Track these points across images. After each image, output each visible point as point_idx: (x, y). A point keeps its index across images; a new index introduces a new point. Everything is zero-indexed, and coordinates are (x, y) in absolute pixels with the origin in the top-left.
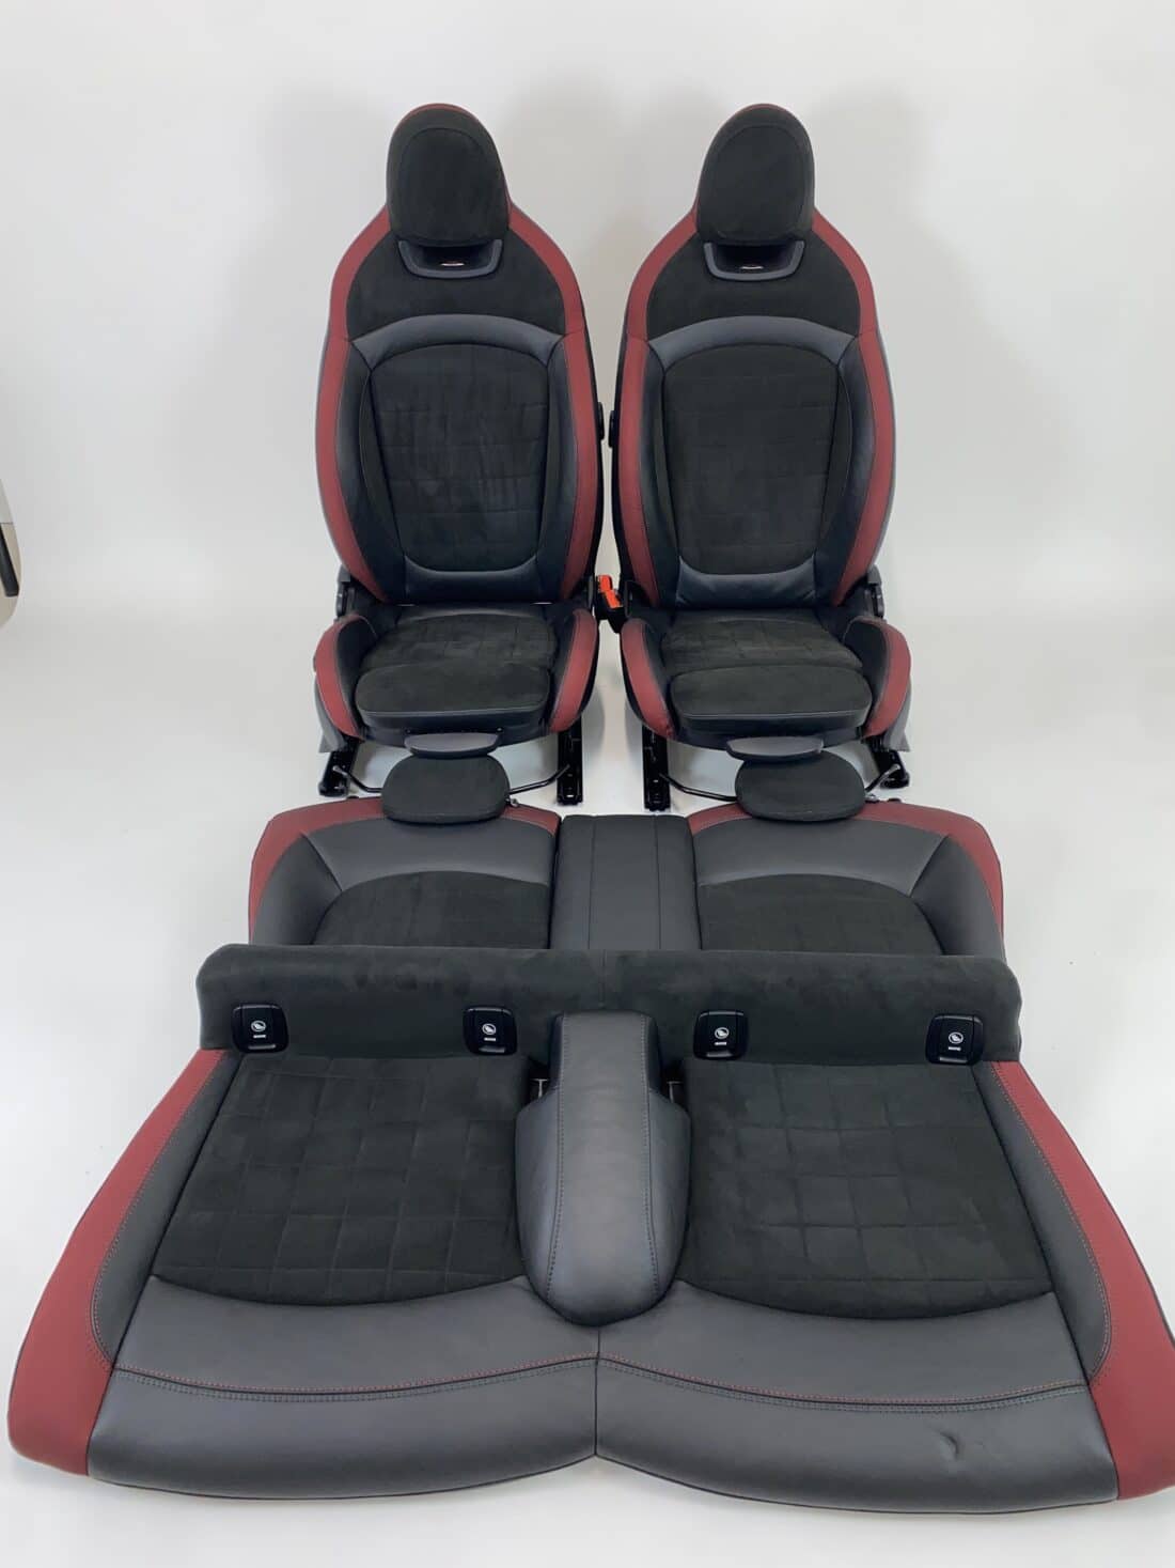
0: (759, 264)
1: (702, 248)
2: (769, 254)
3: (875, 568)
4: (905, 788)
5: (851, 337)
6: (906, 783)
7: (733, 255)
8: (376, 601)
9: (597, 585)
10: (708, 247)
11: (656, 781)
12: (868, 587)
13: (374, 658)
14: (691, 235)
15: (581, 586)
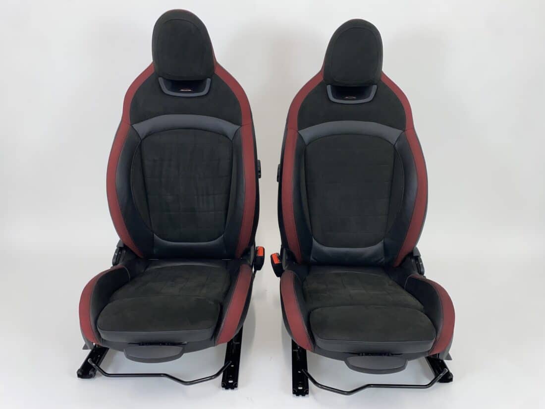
0: (354, 96)
1: (326, 88)
2: (359, 91)
3: (416, 248)
4: (450, 383)
5: (401, 131)
6: (451, 380)
7: (342, 91)
8: (137, 257)
9: (256, 251)
10: (329, 87)
11: (299, 372)
12: (414, 258)
13: (120, 293)
14: (320, 81)
15: (247, 252)
